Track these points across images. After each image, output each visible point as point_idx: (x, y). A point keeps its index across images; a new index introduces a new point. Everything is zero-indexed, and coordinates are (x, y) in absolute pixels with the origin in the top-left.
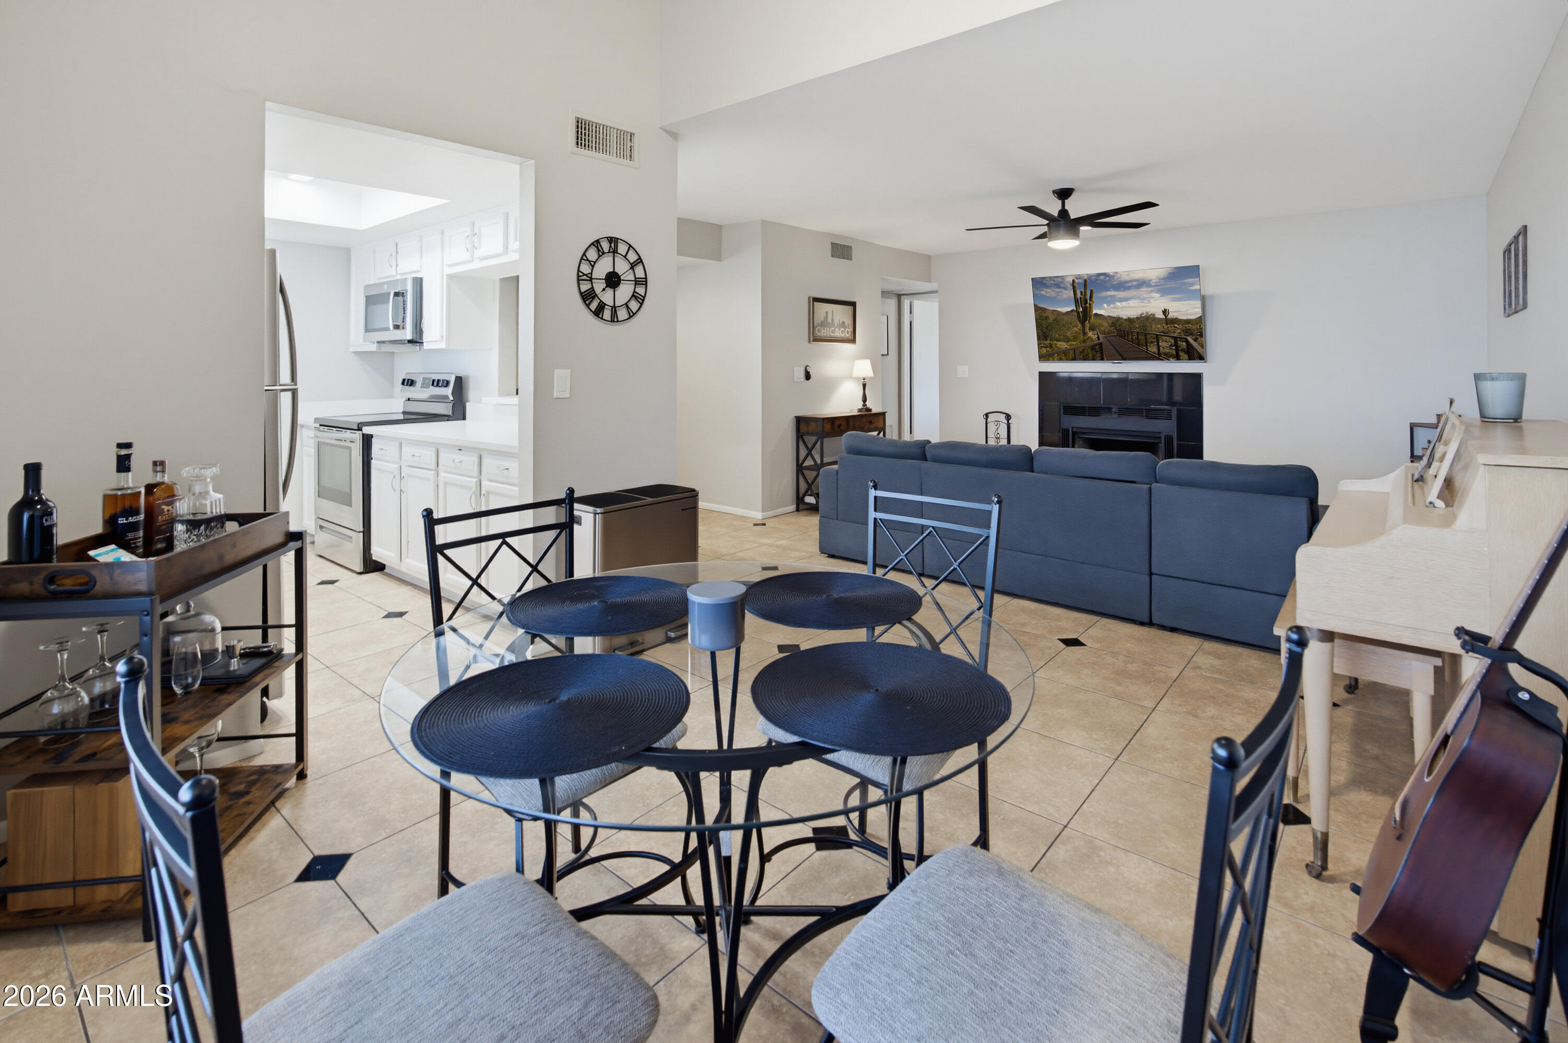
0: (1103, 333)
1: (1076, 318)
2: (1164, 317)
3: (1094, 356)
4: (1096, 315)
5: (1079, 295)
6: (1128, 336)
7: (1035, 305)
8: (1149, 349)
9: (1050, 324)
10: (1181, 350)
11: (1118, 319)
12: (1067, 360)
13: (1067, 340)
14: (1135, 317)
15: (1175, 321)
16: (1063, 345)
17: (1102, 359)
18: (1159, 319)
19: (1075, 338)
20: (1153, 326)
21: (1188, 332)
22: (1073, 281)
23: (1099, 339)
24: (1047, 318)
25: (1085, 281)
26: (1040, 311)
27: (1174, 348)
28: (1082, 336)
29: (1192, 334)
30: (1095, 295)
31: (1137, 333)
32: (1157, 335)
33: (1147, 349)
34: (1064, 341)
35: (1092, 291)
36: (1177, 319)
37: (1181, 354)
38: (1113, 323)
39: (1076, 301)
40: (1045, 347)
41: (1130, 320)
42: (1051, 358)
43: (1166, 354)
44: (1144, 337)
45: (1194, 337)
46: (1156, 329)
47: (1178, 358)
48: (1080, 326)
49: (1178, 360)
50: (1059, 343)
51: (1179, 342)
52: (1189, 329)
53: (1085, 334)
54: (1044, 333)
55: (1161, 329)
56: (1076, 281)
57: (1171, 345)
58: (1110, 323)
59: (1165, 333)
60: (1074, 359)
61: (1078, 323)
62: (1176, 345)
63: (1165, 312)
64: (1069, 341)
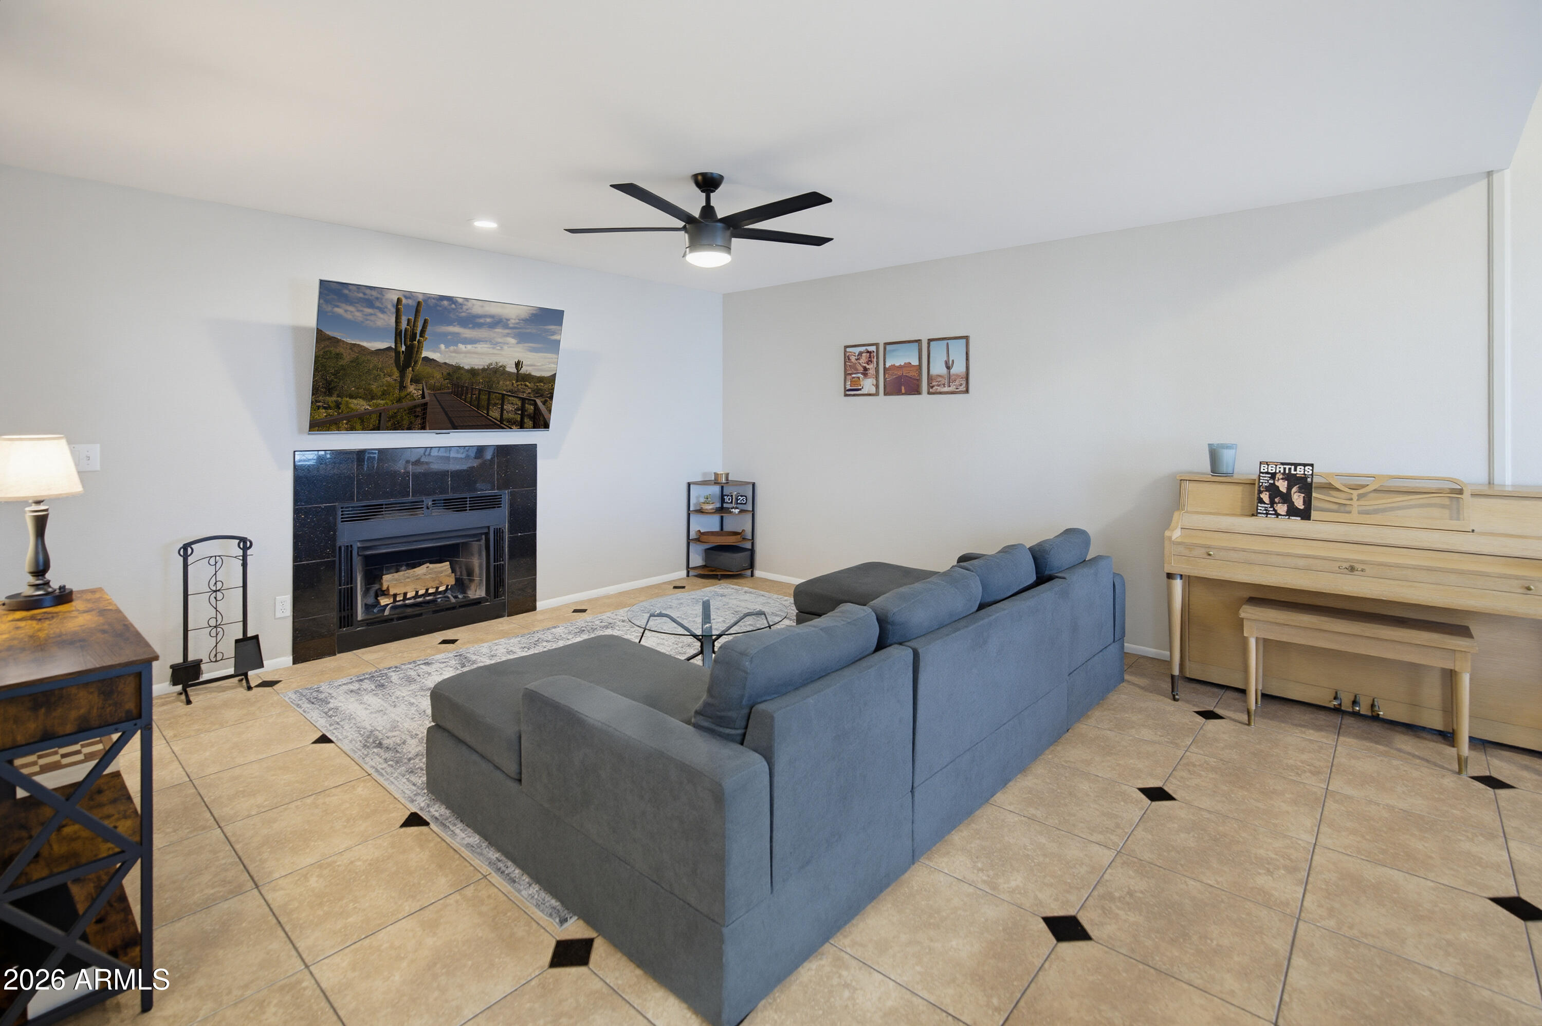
0: (433, 388)
1: (392, 361)
2: (516, 371)
3: (411, 423)
4: (426, 359)
5: (404, 325)
6: (467, 393)
7: (319, 332)
8: (491, 413)
9: (343, 368)
10: (528, 415)
11: (458, 368)
12: (363, 429)
13: (370, 396)
14: (481, 367)
15: (528, 377)
16: (360, 405)
17: (423, 428)
18: (510, 374)
19: (384, 394)
20: (501, 383)
21: (538, 393)
22: (399, 300)
23: (423, 396)
24: (339, 356)
25: (419, 303)
26: (327, 343)
27: (520, 412)
28: (397, 391)
29: (542, 396)
30: (429, 329)
31: (480, 390)
32: (503, 395)
33: (488, 414)
34: (364, 399)
35: (426, 322)
36: (530, 375)
37: (526, 421)
38: (449, 374)
39: (398, 333)
40: (325, 408)
41: (473, 372)
42: (334, 427)
43: (509, 421)
44: (486, 397)
45: (543, 400)
46: (504, 386)
47: (521, 426)
48: (396, 374)
49: (521, 428)
50: (355, 401)
51: (527, 405)
52: (540, 389)
53: (402, 387)
54: (329, 383)
55: (510, 387)
56: (404, 301)
57: (517, 409)
58: (445, 374)
59: (513, 393)
60: (377, 428)
61: (395, 370)
62: (523, 409)
63: (518, 365)
64: (373, 398)
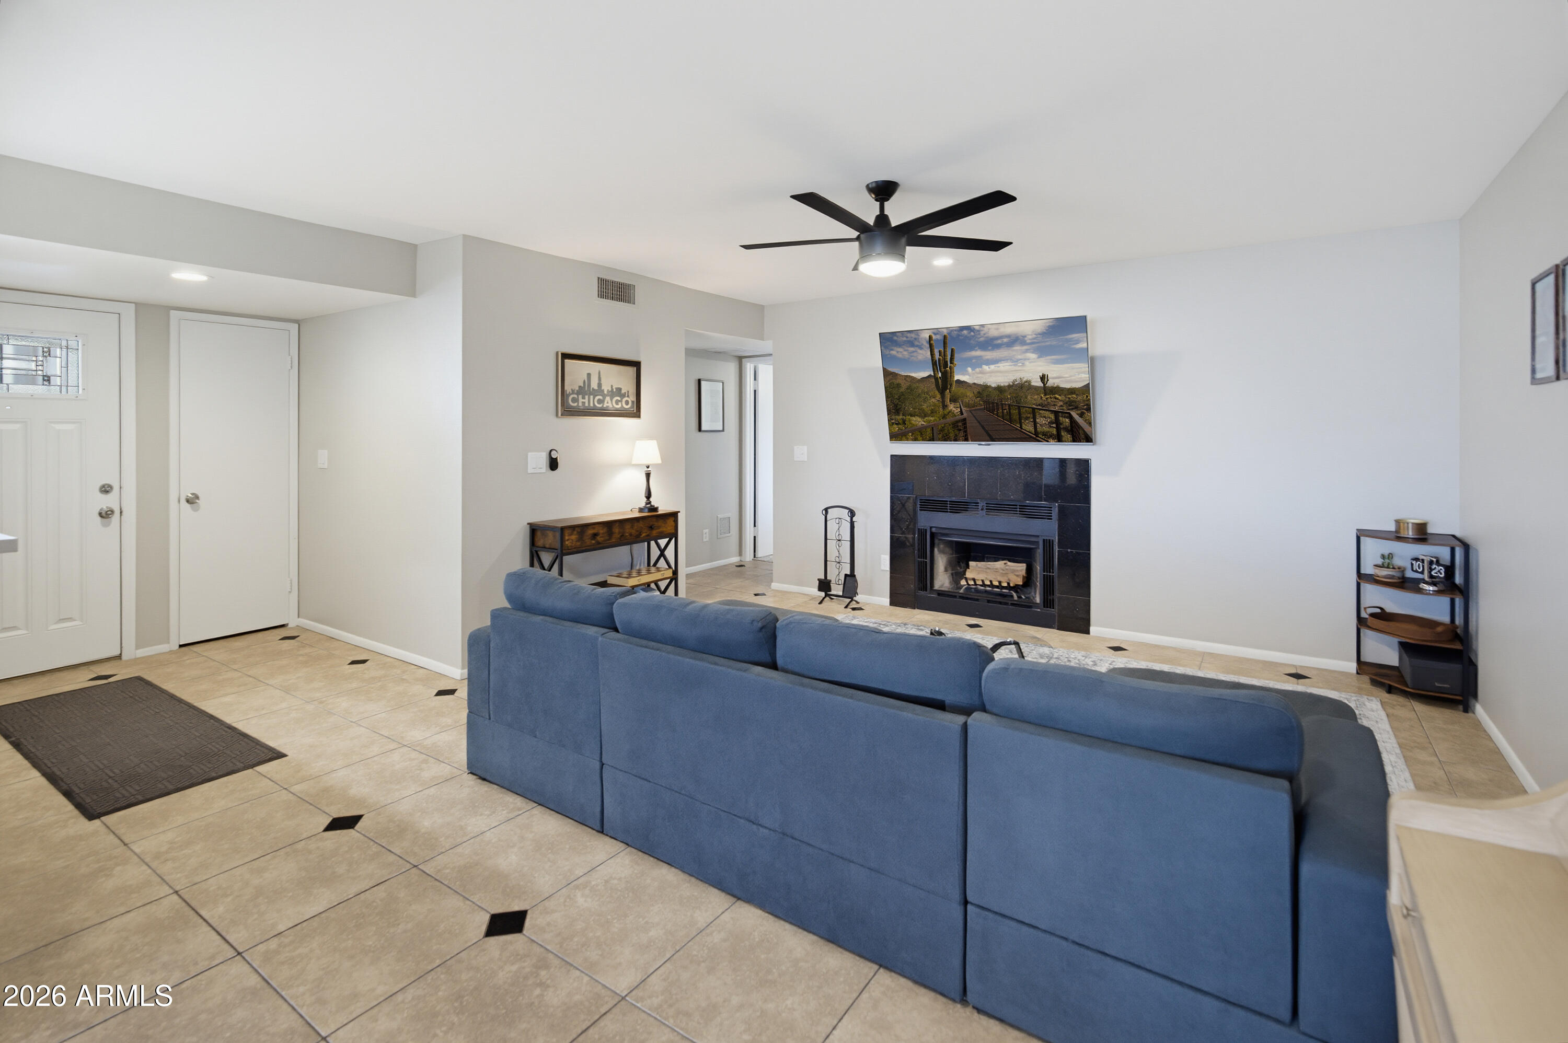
0: (967, 406)
1: (934, 386)
2: (1042, 385)
3: (956, 435)
4: (958, 381)
5: (937, 356)
6: (998, 409)
7: (884, 369)
8: (1024, 426)
9: (902, 394)
10: (1064, 428)
11: (986, 387)
12: (923, 440)
13: (923, 415)
14: (1007, 384)
15: (1056, 390)
16: (918, 421)
17: (966, 440)
18: (1036, 388)
19: (933, 412)
20: (1029, 397)
21: (1072, 405)
22: (930, 337)
23: (962, 413)
24: (899, 385)
25: (945, 337)
26: (891, 377)
27: (1054, 425)
28: (941, 409)
29: (1076, 408)
30: (956, 356)
31: (1009, 405)
32: (1034, 409)
33: (1021, 427)
34: (919, 416)
35: (952, 350)
36: (1058, 387)
37: (1063, 434)
38: (979, 393)
39: (934, 363)
40: (897, 424)
41: (1000, 389)
42: (904, 438)
43: (1044, 434)
44: (1017, 411)
45: (1079, 412)
46: (1032, 400)
47: (1059, 439)
48: (939, 396)
49: (1059, 441)
50: (914, 418)
51: (1061, 418)
52: (1075, 402)
53: (945, 406)
54: (896, 406)
55: (1040, 401)
56: (934, 337)
57: (1051, 423)
58: (976, 393)
59: (1044, 407)
60: (932, 439)
61: (937, 392)
62: (1057, 422)
63: (1043, 378)
64: (925, 416)
